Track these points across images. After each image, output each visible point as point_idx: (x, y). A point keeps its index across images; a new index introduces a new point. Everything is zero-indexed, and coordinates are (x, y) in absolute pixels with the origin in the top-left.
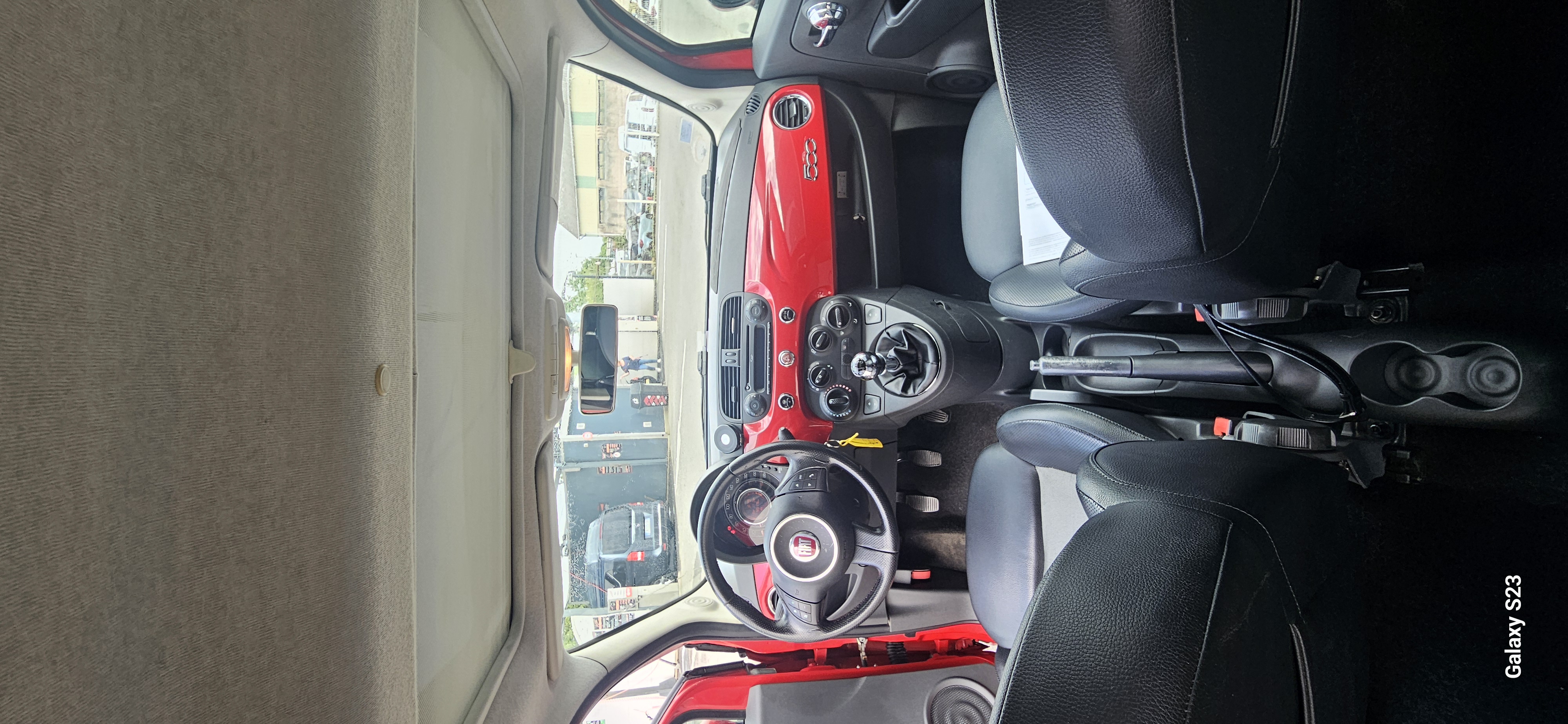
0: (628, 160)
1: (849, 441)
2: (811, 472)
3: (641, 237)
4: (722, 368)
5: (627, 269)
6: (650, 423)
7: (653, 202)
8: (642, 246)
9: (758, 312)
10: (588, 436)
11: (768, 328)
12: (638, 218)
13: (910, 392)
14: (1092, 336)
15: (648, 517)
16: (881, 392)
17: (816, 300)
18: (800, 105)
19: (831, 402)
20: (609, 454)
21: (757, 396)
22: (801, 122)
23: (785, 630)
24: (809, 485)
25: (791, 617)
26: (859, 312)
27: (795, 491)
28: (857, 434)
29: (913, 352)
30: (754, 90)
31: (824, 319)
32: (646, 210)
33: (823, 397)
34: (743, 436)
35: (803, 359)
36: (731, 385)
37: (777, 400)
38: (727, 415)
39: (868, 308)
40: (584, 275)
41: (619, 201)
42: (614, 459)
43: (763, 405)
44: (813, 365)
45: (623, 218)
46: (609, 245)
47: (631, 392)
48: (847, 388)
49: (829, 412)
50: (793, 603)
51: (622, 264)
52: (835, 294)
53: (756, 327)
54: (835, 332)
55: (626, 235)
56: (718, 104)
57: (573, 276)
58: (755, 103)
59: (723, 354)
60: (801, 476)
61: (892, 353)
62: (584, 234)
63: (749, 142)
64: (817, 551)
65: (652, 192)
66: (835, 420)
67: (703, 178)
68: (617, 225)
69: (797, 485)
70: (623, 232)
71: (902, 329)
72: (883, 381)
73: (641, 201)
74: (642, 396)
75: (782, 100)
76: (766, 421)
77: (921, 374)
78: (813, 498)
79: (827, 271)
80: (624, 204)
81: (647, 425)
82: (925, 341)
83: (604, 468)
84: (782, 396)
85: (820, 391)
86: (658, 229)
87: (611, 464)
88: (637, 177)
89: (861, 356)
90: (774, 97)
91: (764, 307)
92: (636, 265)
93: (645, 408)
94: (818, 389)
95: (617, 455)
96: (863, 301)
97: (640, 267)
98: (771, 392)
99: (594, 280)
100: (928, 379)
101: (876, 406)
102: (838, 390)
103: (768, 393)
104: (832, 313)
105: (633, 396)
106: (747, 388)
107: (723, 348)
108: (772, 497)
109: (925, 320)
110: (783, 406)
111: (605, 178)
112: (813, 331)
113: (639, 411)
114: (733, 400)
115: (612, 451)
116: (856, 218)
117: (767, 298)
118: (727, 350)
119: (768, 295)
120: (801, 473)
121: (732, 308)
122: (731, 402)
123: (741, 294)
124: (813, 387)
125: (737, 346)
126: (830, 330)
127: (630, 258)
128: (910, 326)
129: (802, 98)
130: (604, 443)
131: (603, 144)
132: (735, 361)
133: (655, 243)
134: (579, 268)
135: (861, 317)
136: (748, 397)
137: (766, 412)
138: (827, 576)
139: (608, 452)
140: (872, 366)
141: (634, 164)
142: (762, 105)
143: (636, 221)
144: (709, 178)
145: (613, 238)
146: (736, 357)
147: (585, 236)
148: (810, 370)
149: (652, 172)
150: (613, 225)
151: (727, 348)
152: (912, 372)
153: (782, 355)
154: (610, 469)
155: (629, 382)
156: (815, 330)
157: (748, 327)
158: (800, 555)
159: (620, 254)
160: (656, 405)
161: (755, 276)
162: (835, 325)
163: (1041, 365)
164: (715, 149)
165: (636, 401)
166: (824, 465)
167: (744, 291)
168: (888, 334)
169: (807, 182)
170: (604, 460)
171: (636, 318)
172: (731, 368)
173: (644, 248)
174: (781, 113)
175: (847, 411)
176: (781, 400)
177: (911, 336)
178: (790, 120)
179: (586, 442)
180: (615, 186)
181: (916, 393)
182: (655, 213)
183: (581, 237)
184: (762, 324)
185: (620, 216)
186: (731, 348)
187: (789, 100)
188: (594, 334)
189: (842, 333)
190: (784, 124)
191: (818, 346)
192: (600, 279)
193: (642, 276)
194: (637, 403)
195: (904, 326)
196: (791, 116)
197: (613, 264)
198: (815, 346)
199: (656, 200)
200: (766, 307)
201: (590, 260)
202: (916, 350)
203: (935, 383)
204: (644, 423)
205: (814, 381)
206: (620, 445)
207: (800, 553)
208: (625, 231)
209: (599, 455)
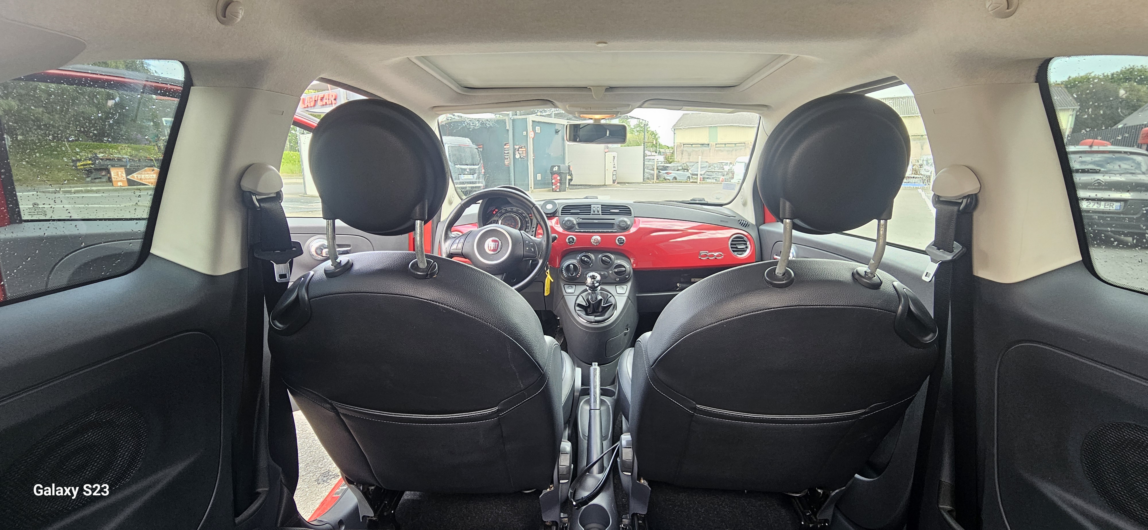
0: (730, 164)
1: (549, 276)
2: (535, 249)
3: (673, 173)
4: (590, 205)
5: (650, 163)
6: (540, 179)
7: (699, 181)
8: (667, 173)
9: (622, 225)
10: (531, 135)
11: (614, 231)
12: (688, 170)
13: (577, 308)
14: (610, 407)
15: (474, 177)
16: (577, 293)
17: (629, 257)
18: (744, 250)
19: (571, 265)
20: (518, 150)
21: (574, 224)
22: (734, 251)
23: (447, 237)
24: (527, 248)
25: (454, 239)
26: (623, 282)
27: (524, 241)
28: (552, 281)
29: (600, 310)
30: (752, 224)
31: (619, 262)
32: (693, 176)
33: (574, 261)
34: (551, 216)
35: (596, 250)
36: (580, 210)
37: (572, 236)
38: (563, 208)
39: (625, 287)
40: (646, 133)
41: (700, 157)
42: (514, 155)
43: (569, 228)
44: (592, 256)
45: (687, 160)
46: (667, 151)
47: (561, 165)
48: (579, 275)
49: (565, 264)
50: (462, 240)
51: (654, 160)
52: (633, 269)
53: (613, 224)
54: (611, 268)
55: (675, 163)
56: (745, 204)
57: (645, 124)
58: (745, 225)
59: (598, 206)
60: (532, 244)
61: (600, 297)
62: (675, 132)
63: (722, 221)
64: (492, 253)
65: (706, 180)
66: (561, 268)
67: (703, 198)
68: (682, 156)
69: (527, 242)
70: (677, 160)
71: (613, 303)
72: (584, 294)
73: (699, 173)
74: (559, 174)
75: (745, 238)
76: (560, 229)
77: (587, 314)
78: (520, 252)
79: (647, 265)
80: (697, 161)
81: (539, 177)
82: (606, 316)
83: (508, 147)
84: (575, 238)
85: (577, 259)
86: (680, 185)
87: (511, 152)
88: (716, 169)
89: (599, 278)
90: (749, 237)
91: (626, 228)
92: (653, 169)
93: (551, 175)
94: (578, 258)
95: (517, 156)
96: (629, 284)
97: (652, 172)
98: (576, 232)
99: (642, 139)
100: (586, 318)
101: (569, 290)
102: (578, 271)
103: (576, 230)
104: (621, 266)
105: (559, 167)
106: (579, 219)
107: (602, 205)
108: (520, 230)
109: (618, 317)
110: (569, 239)
111: (716, 148)
112: (612, 256)
113: (549, 171)
114: (571, 211)
115: (520, 152)
116: (678, 285)
117: (631, 229)
118: (600, 208)
119: (633, 230)
120: (534, 244)
121: (625, 210)
122: (570, 210)
123: (633, 216)
124: (580, 256)
125: (603, 213)
126: (612, 265)
127: (658, 165)
128: (615, 307)
129: (748, 251)
130: (526, 147)
131: (742, 146)
132: (594, 212)
133: (669, 182)
134: (652, 128)
135: (621, 283)
136: (574, 219)
137: (564, 229)
138: (478, 259)
139: (520, 150)
140: (593, 283)
141: (727, 168)
142: (743, 228)
143: (686, 169)
144: (703, 202)
145: (673, 153)
146: (596, 213)
147: (674, 133)
148: (590, 254)
149: (720, 180)
150: (682, 154)
151: (602, 208)
152: (589, 310)
153: (599, 238)
154: (508, 152)
155: (569, 164)
156: (612, 257)
157: (614, 219)
158: (488, 245)
159: (661, 158)
160: (552, 183)
161: (644, 224)
162: (616, 268)
163: (595, 367)
164: (721, 205)
165: (556, 169)
166: (538, 257)
167: (635, 217)
168: (611, 297)
169: (699, 254)
170: (514, 147)
171: (615, 169)
172: (590, 210)
173: (665, 175)
174: (738, 240)
175: (566, 275)
176: (572, 238)
177: (609, 308)
178: (735, 244)
179: (527, 133)
180: (711, 154)
181: (577, 311)
182: (691, 182)
183: (673, 130)
184: (616, 227)
185: (689, 158)
186: (602, 210)
187: (746, 244)
188: (608, 135)
189: (611, 272)
190: (732, 241)
191: (603, 258)
192: (642, 144)
193: (645, 173)
194: (554, 170)
195: (614, 305)
196: (737, 245)
197: (654, 153)
198: (603, 257)
199: (700, 183)
200: (626, 229)
201: (657, 136)
202: (601, 311)
203: (583, 321)
204: (540, 174)
205: (583, 256)
206: (524, 159)
207: (489, 244)
208: (679, 162)
209: (517, 144)
